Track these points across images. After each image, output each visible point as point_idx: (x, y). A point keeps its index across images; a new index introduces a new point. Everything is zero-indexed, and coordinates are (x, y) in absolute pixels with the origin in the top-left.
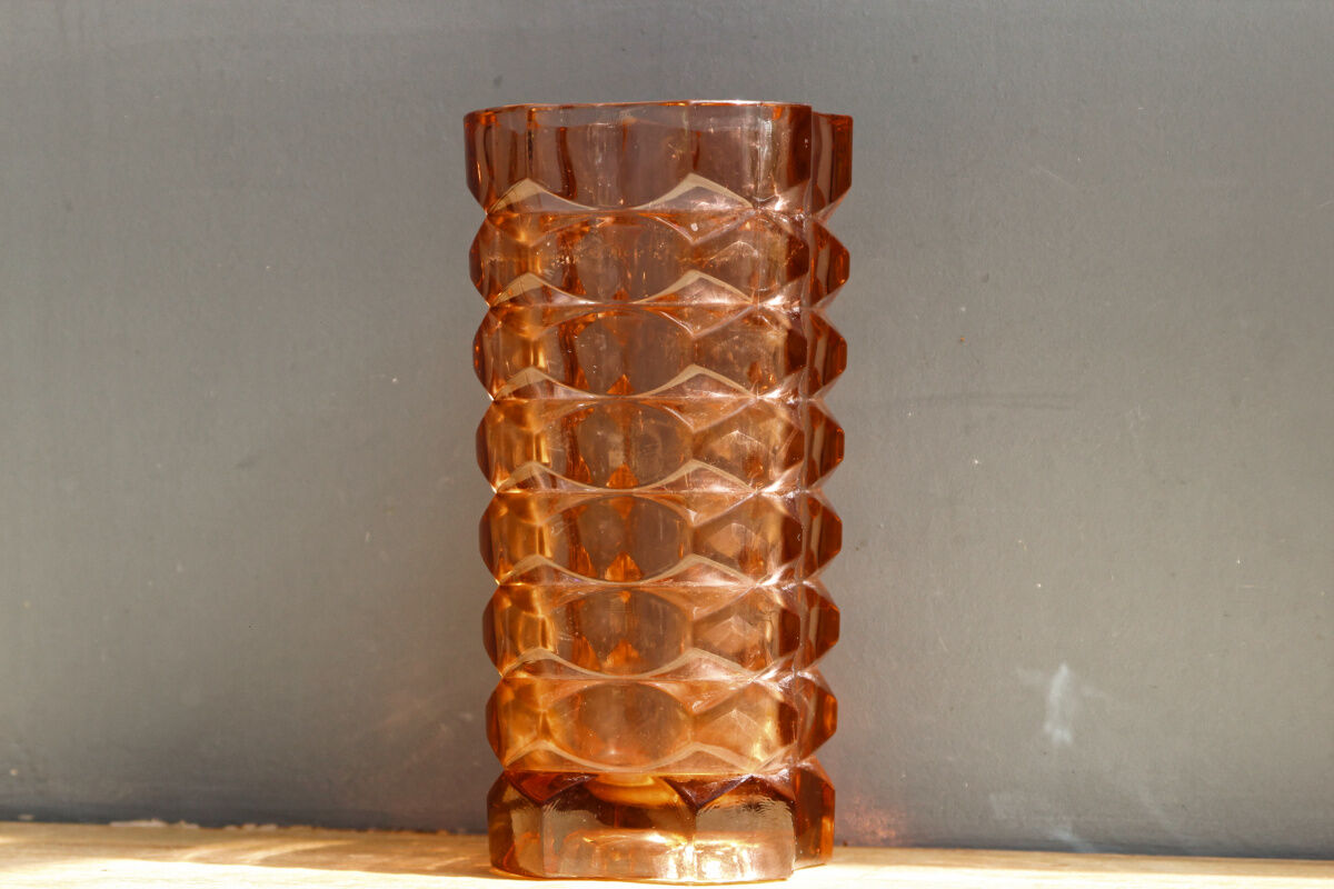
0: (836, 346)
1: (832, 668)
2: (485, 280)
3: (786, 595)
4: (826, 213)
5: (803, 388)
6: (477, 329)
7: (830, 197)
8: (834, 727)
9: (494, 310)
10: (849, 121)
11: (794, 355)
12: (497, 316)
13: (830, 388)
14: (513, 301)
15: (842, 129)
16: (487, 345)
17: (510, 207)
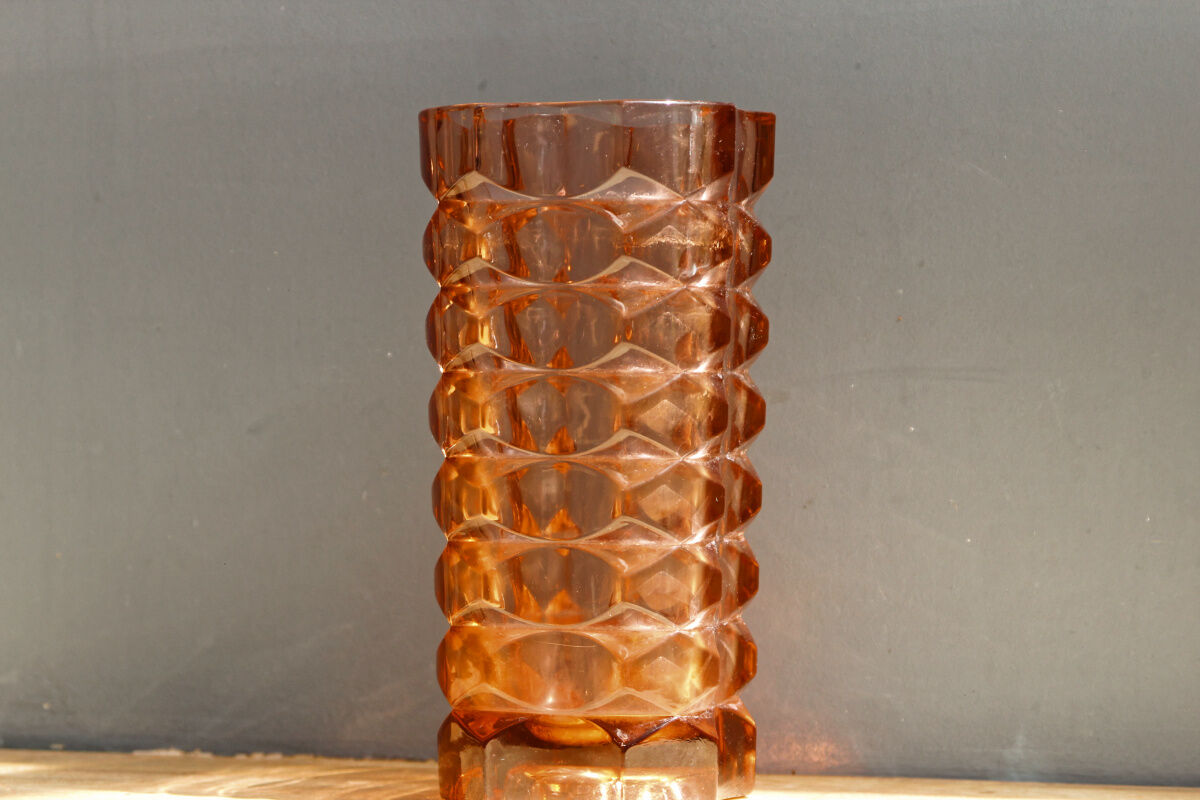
0: (759, 320)
2: (437, 262)
3: (711, 552)
4: (749, 203)
5: (727, 364)
6: (428, 308)
7: (753, 187)
8: (755, 671)
9: (444, 290)
10: (771, 118)
11: (720, 333)
12: (447, 296)
13: (752, 363)
14: (463, 281)
15: (765, 126)
16: (438, 324)
17: (460, 196)
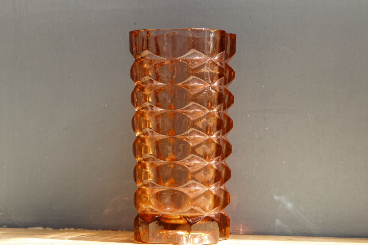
0: (231, 97)
1: (228, 185)
2: (134, 77)
3: (217, 166)
4: (228, 60)
5: (222, 109)
6: (132, 91)
7: (230, 56)
8: (229, 202)
10: (235, 35)
11: (220, 99)
12: (138, 88)
13: (229, 109)
14: (142, 83)
15: (233, 37)
16: (135, 96)
17: (142, 58)
